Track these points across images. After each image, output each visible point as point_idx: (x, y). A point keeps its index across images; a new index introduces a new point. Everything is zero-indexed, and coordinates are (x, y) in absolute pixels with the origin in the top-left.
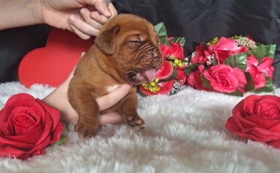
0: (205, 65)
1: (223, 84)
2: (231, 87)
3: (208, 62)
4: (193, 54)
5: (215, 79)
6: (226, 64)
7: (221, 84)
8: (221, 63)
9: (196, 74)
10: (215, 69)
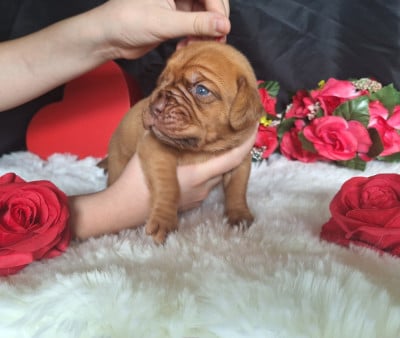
0: (306, 119)
1: (334, 146)
2: (346, 151)
3: (309, 115)
4: (289, 107)
5: (321, 139)
6: (337, 115)
7: (330, 147)
8: (330, 114)
9: (293, 134)
10: (320, 123)
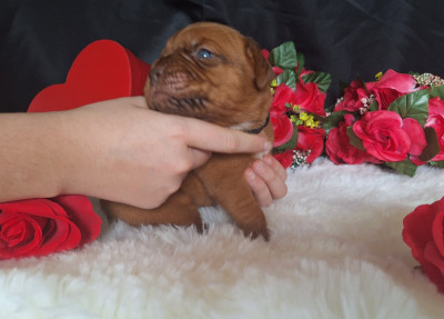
1: (384, 145)
2: (397, 152)
3: (361, 109)
4: (339, 101)
5: (371, 136)
6: (392, 110)
7: (380, 146)
8: (384, 108)
9: (341, 129)
10: (373, 117)
